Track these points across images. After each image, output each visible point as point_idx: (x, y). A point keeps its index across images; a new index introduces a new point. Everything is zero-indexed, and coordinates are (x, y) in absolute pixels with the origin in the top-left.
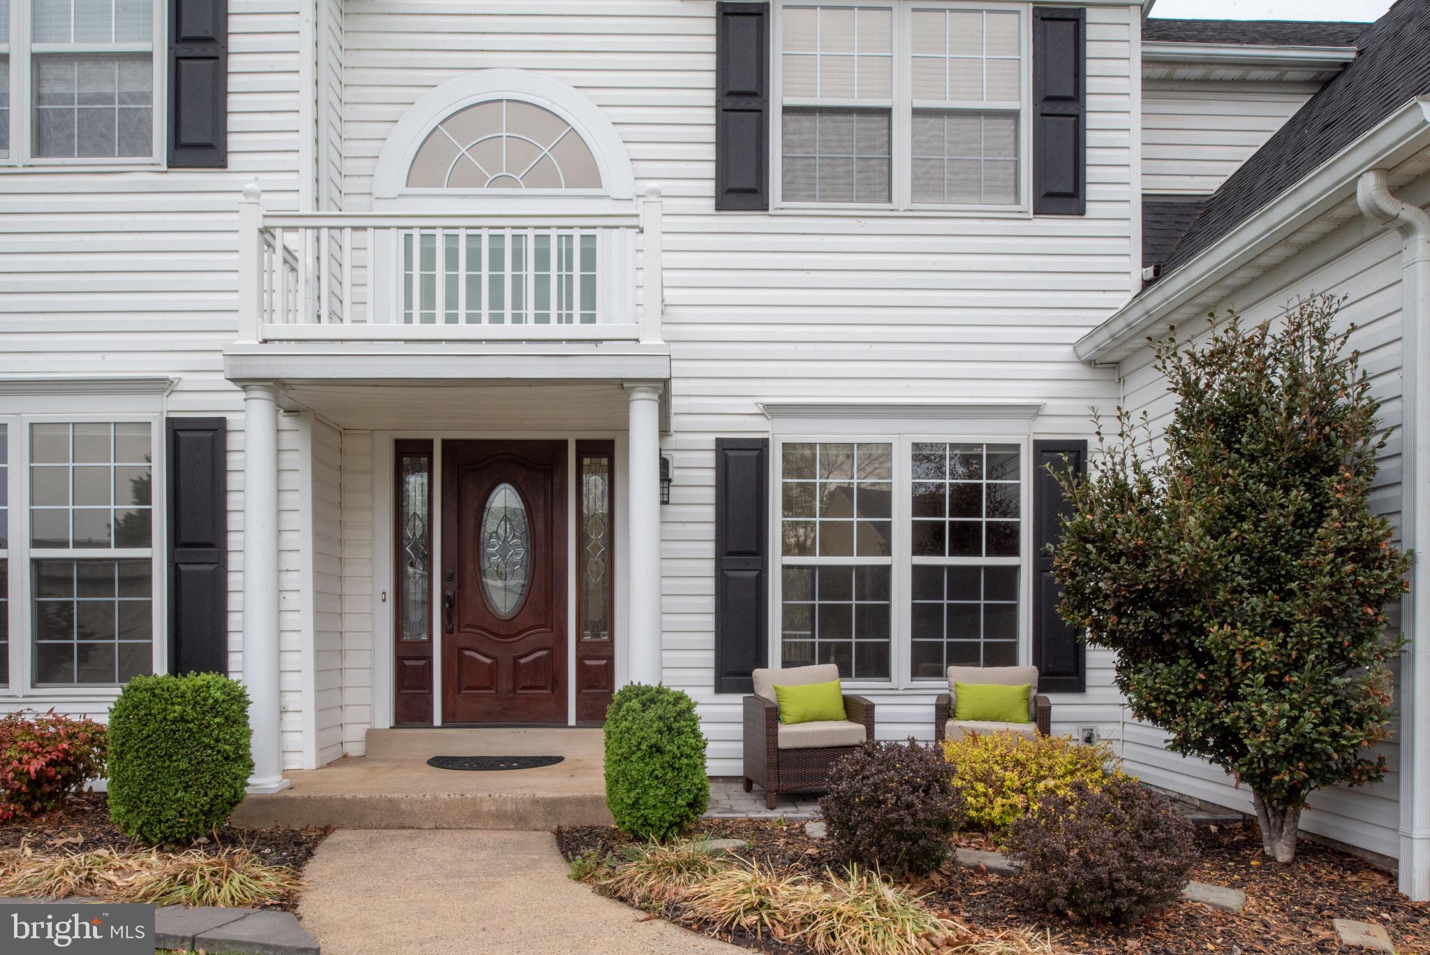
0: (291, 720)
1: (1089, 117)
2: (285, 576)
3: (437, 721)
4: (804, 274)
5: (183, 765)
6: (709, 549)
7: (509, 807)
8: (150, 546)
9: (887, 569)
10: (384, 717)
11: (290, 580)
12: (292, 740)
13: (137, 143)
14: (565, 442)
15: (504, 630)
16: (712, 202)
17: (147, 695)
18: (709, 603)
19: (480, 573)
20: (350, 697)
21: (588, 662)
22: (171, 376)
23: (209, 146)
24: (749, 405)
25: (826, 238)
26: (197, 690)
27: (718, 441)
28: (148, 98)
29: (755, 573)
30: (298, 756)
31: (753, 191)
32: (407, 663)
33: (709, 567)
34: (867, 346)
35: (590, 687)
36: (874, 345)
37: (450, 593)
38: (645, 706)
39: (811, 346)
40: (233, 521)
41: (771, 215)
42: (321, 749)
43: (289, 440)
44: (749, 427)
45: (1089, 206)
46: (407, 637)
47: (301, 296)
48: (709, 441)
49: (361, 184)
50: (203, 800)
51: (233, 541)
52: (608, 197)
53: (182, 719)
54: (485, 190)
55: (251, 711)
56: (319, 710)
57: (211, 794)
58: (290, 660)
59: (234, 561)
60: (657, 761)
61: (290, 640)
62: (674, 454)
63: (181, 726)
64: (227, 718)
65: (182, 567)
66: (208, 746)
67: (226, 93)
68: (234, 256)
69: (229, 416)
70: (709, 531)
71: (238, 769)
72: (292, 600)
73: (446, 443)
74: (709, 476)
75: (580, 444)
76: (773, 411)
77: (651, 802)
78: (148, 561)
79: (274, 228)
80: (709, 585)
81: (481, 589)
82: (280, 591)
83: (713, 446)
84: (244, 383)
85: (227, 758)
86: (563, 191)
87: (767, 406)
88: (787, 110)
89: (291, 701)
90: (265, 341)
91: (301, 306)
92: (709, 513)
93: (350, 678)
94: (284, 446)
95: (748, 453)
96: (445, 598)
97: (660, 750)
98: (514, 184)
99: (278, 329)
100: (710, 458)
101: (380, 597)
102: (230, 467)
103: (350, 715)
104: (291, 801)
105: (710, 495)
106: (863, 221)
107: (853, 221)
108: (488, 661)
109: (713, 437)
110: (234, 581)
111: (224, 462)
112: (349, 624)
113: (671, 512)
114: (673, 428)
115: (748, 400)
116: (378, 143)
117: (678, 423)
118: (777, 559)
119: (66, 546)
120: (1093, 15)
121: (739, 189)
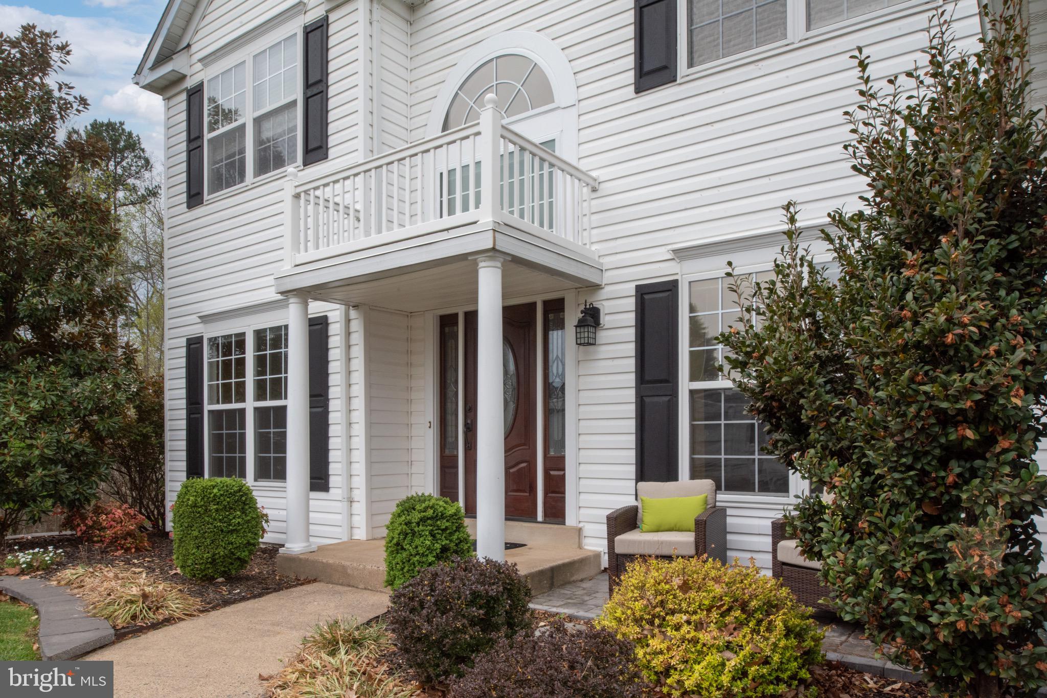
2: (352, 414)
4: (709, 128)
6: (630, 379)
11: (354, 416)
14: (535, 304)
16: (632, 88)
18: (631, 425)
21: (552, 473)
23: (321, 147)
24: (663, 253)
25: (727, 90)
27: (638, 288)
29: (666, 399)
31: (664, 68)
32: (447, 470)
33: (630, 395)
34: (765, 180)
35: (553, 492)
36: (771, 177)
37: (469, 421)
39: (715, 191)
40: (332, 380)
41: (680, 84)
43: (354, 325)
44: (663, 271)
46: (447, 452)
48: (631, 289)
51: (333, 392)
52: (558, 108)
58: (355, 468)
61: (354, 455)
62: (604, 303)
67: (327, 111)
69: (329, 315)
70: (631, 364)
72: (355, 429)
73: (466, 314)
74: (631, 319)
75: (546, 303)
76: (682, 254)
80: (630, 410)
83: (633, 293)
86: (530, 113)
87: (677, 251)
89: (355, 494)
92: (630, 348)
94: (352, 329)
95: (661, 295)
96: (465, 425)
100: (631, 302)
101: (428, 425)
105: (631, 334)
106: (760, 64)
107: (752, 67)
109: (633, 286)
110: (333, 417)
112: (414, 444)
113: (603, 351)
114: (604, 282)
115: (663, 249)
116: (427, 115)
117: (608, 277)
118: (685, 385)
119: (266, 399)
121: (654, 70)
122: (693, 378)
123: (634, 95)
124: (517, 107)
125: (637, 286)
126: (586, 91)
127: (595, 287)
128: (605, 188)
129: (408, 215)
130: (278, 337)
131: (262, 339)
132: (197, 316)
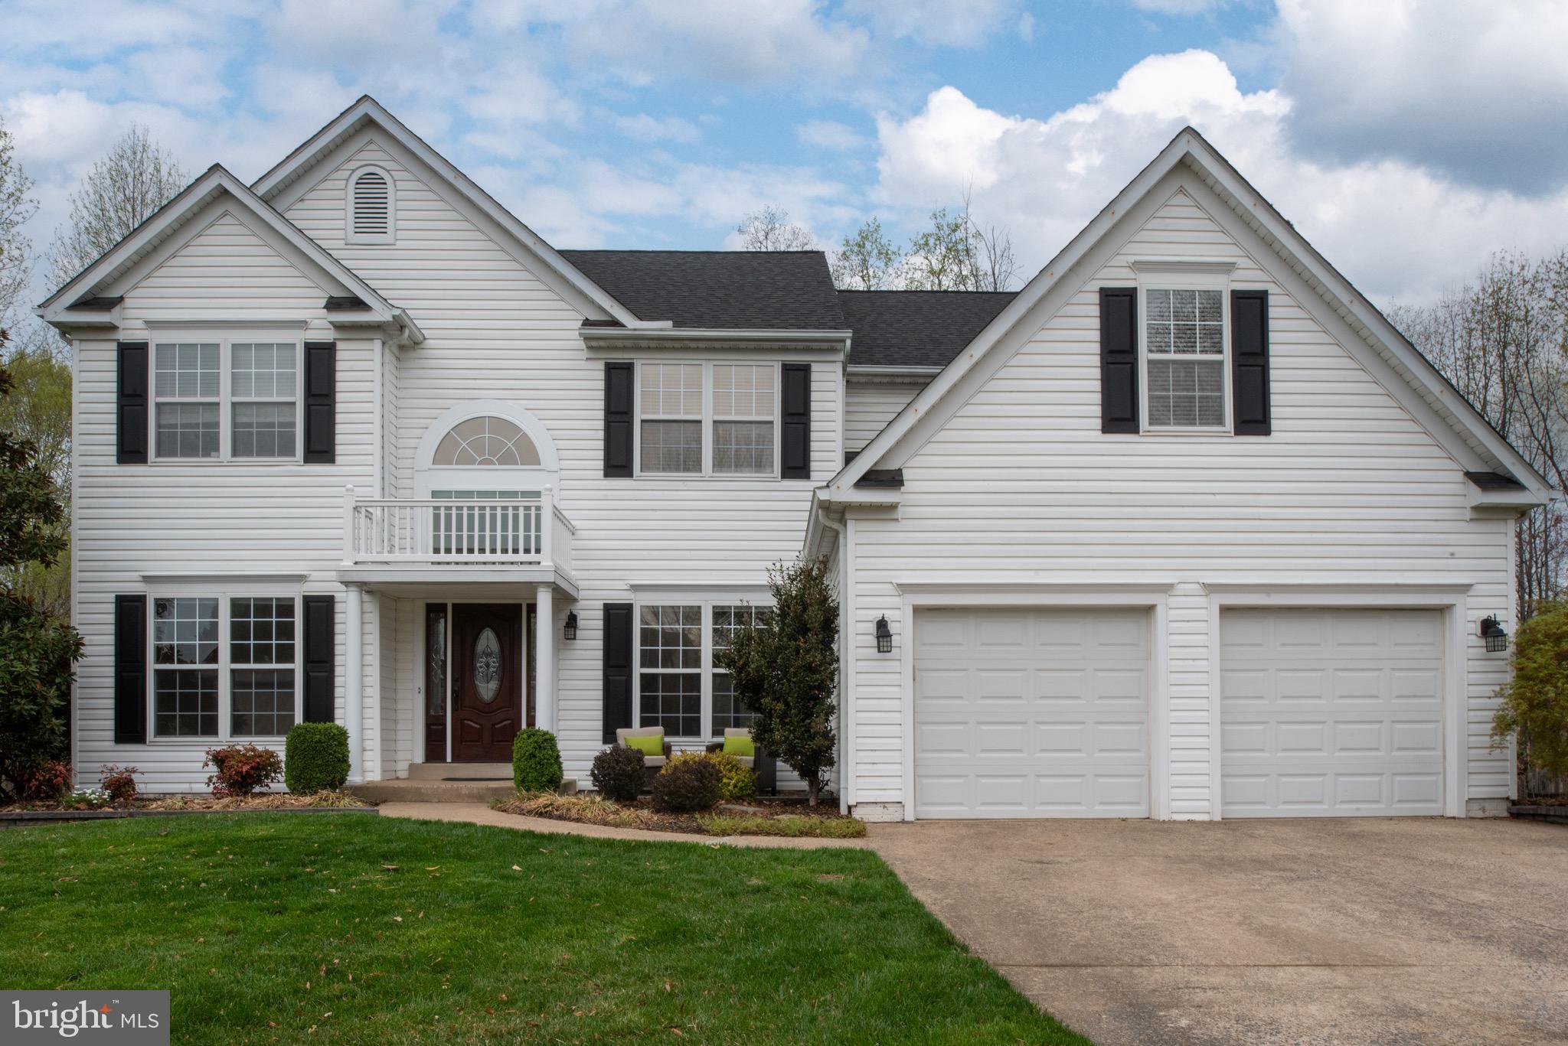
0: (368, 755)
1: (812, 424)
2: (365, 679)
3: (449, 759)
5: (320, 762)
6: (600, 664)
7: (475, 791)
8: (293, 662)
9: (698, 676)
10: (419, 756)
11: (368, 681)
12: (368, 765)
13: (288, 450)
14: (520, 605)
15: (487, 708)
16: (602, 472)
17: (304, 731)
18: (600, 694)
19: (473, 676)
20: (400, 746)
22: (305, 573)
23: (326, 452)
24: (622, 585)
25: (666, 492)
26: (326, 729)
27: (605, 605)
28: (293, 425)
29: (624, 678)
30: (371, 774)
31: (625, 467)
32: (432, 727)
33: (600, 674)
37: (456, 689)
38: (529, 737)
40: (338, 650)
41: (635, 480)
42: (384, 771)
43: (368, 607)
44: (622, 597)
45: (812, 474)
46: (432, 713)
47: (374, 531)
48: (600, 604)
49: (408, 463)
50: (329, 778)
51: (338, 660)
52: (544, 470)
53: (320, 742)
54: (476, 467)
55: (350, 741)
56: (383, 750)
57: (332, 776)
58: (368, 723)
59: (338, 671)
60: (533, 761)
61: (368, 713)
62: (581, 612)
63: (319, 745)
64: (339, 743)
65: (311, 674)
66: (330, 754)
67: (334, 424)
68: (341, 510)
69: (335, 594)
70: (600, 654)
71: (344, 766)
72: (369, 691)
73: (454, 605)
74: (600, 624)
75: (529, 606)
76: (635, 588)
77: (530, 779)
78: (292, 671)
79: (361, 507)
80: (600, 684)
81: (475, 687)
82: (363, 687)
83: (602, 608)
84: (346, 584)
85: (339, 760)
86: (520, 467)
87: (632, 586)
88: (643, 421)
89: (368, 744)
90: (356, 563)
91: (374, 537)
92: (600, 644)
93: (400, 735)
94: (365, 610)
95: (622, 612)
96: (453, 692)
97: (535, 756)
98: (491, 463)
99: (362, 556)
100: (600, 614)
101: (417, 690)
102: (336, 621)
103: (400, 755)
104: (368, 788)
105: (600, 634)
106: (686, 483)
108: (478, 726)
109: (602, 602)
110: (338, 681)
111: (333, 618)
112: (400, 705)
113: (578, 643)
114: (580, 597)
115: (621, 582)
116: (417, 440)
117: (582, 595)
118: (637, 670)
119: (249, 662)
120: (814, 367)
121: (617, 464)
122: (643, 665)
123: (602, 477)
124: (507, 459)
125: (605, 604)
126: (565, 464)
127: (574, 600)
128: (580, 534)
129: (397, 517)
130: (263, 607)
131: (239, 607)
132: (137, 574)
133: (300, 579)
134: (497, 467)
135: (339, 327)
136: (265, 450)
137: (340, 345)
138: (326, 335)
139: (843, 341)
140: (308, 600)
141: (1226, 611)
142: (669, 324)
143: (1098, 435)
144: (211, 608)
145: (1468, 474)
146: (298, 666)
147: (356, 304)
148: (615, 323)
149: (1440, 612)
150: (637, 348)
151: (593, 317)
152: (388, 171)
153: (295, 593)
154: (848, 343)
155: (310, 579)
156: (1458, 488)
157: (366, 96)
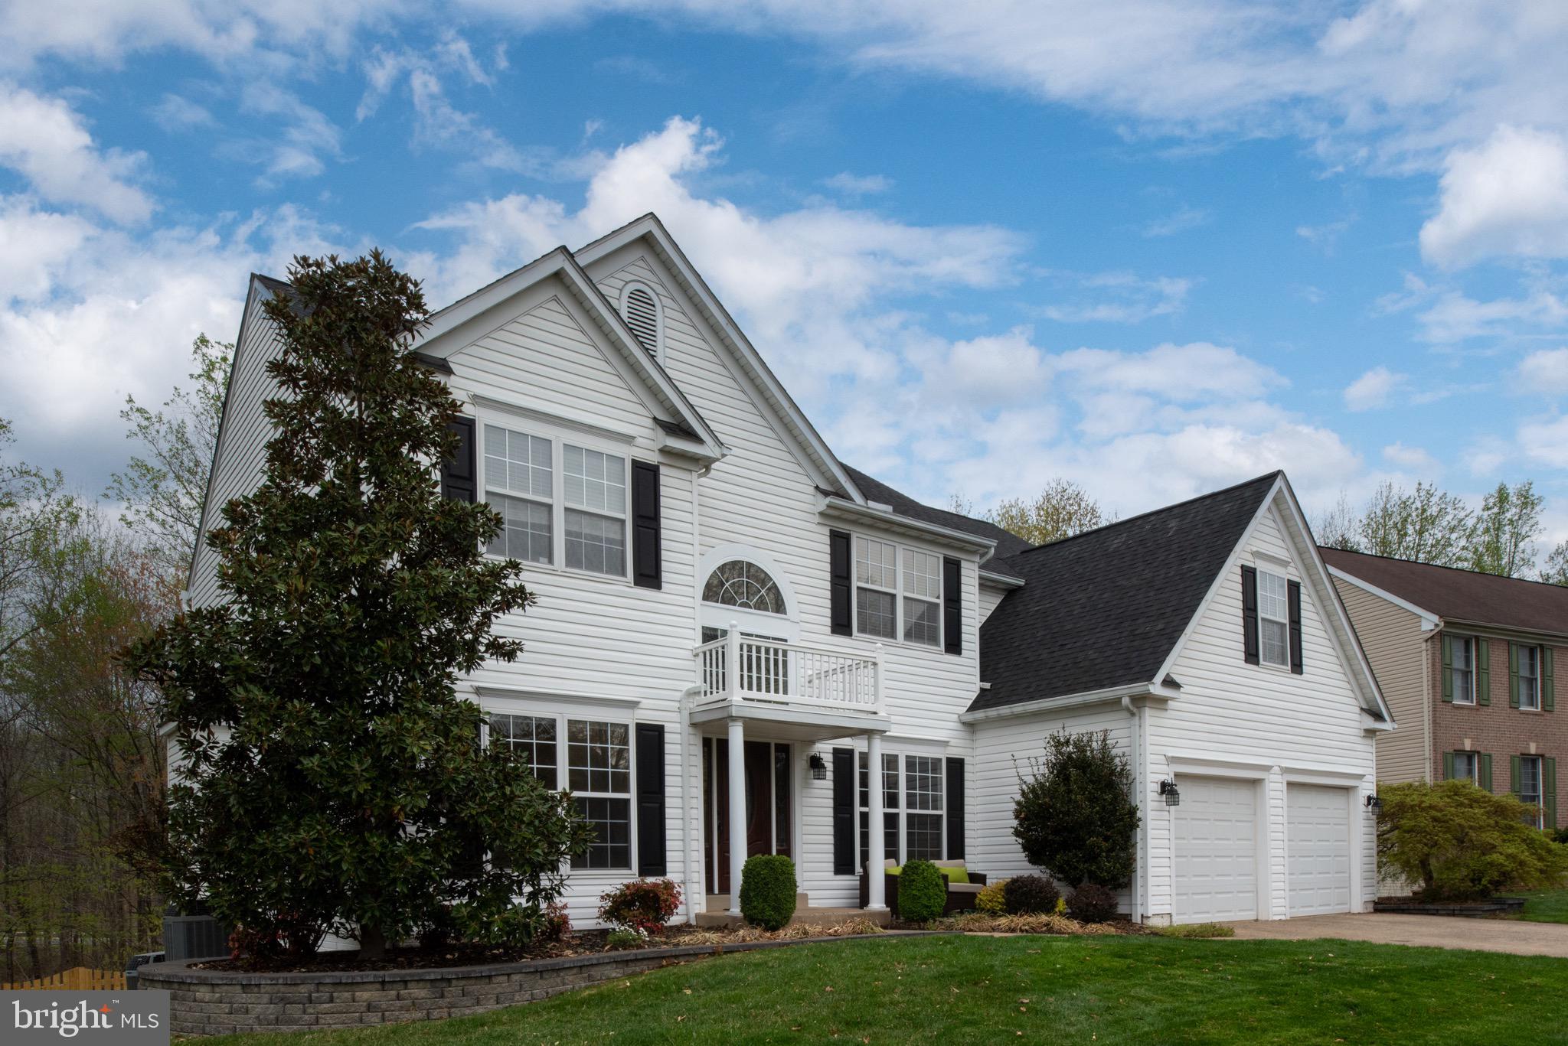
0: (695, 887)
1: (963, 610)
3: (716, 891)
6: (831, 802)
8: (628, 792)
9: (898, 814)
11: (694, 813)
12: (696, 897)
13: (616, 568)
16: (829, 628)
18: (831, 830)
22: (636, 700)
23: (655, 577)
27: (834, 749)
28: (624, 544)
29: (848, 816)
30: (697, 906)
31: (845, 626)
32: (706, 859)
33: (831, 811)
37: (720, 822)
40: (669, 781)
45: (963, 651)
48: (830, 748)
51: (668, 791)
52: (789, 619)
54: (738, 608)
58: (695, 856)
59: (668, 802)
61: (694, 845)
65: (644, 804)
67: (660, 549)
69: (664, 724)
70: (831, 793)
72: (695, 823)
73: (717, 740)
74: (832, 766)
75: (776, 745)
78: (628, 801)
79: (744, 644)
80: (831, 820)
83: (832, 751)
86: (771, 614)
88: (858, 588)
89: (695, 877)
90: (744, 699)
92: (831, 784)
94: (691, 743)
95: (846, 757)
96: (718, 825)
102: (667, 751)
105: (831, 775)
106: (884, 647)
109: (832, 747)
110: (668, 812)
113: (816, 783)
119: (587, 790)
120: (964, 564)
121: (841, 625)
123: (830, 633)
124: (761, 605)
126: (804, 617)
130: (600, 731)
131: (576, 730)
132: (469, 683)
133: (633, 705)
134: (753, 611)
135: (665, 451)
136: (594, 565)
137: (663, 470)
138: (653, 458)
139: (988, 547)
140: (641, 728)
141: (1290, 784)
142: (889, 508)
143: (1242, 663)
144: (547, 728)
145: (1362, 709)
146: (632, 795)
147: (690, 435)
148: (844, 496)
149: (1346, 790)
150: (855, 522)
151: (823, 486)
152: (657, 294)
153: (630, 719)
154: (993, 551)
155: (641, 706)
156: (1357, 717)
157: (652, 213)
